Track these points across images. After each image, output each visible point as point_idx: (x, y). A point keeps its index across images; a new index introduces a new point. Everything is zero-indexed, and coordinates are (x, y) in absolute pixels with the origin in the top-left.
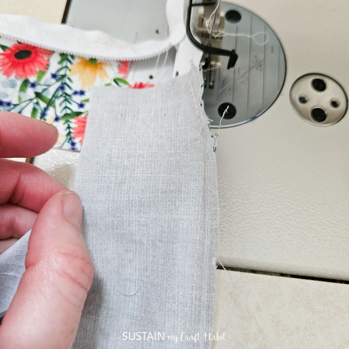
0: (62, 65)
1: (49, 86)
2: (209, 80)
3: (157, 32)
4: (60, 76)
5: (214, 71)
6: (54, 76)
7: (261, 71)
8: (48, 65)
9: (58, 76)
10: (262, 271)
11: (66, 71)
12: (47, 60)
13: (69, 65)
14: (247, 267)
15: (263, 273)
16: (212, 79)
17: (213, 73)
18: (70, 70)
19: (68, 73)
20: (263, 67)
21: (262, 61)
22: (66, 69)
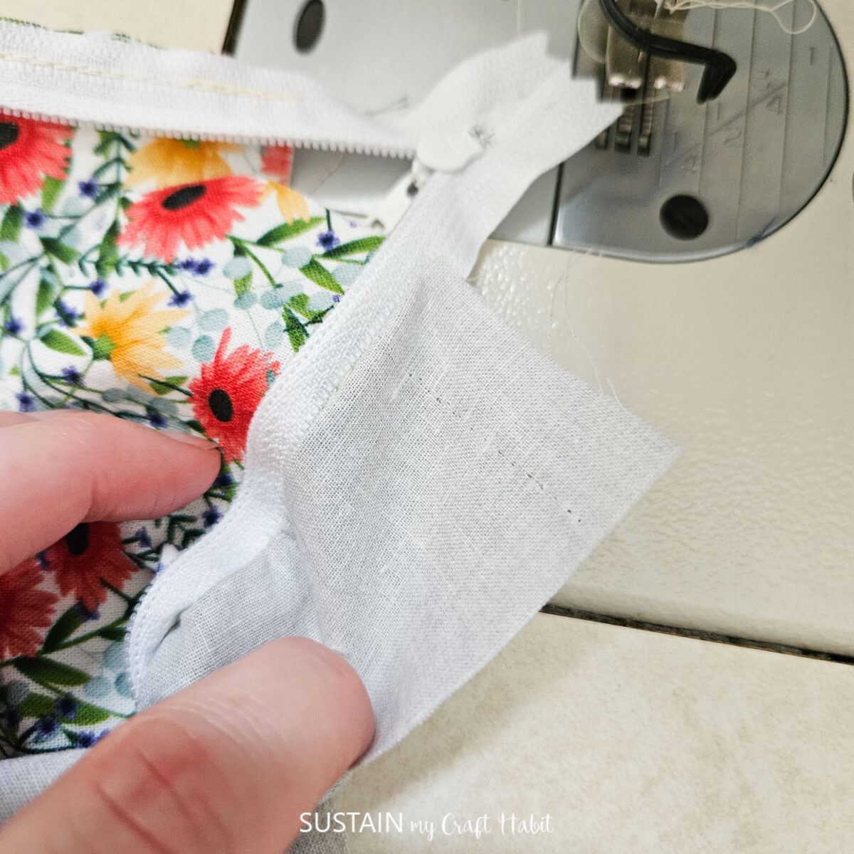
0: (107, 157)
1: (76, 217)
2: (638, 130)
4: (104, 189)
5: (652, 106)
6: (87, 189)
7: (780, 112)
8: (68, 160)
9: (99, 188)
10: (754, 641)
11: (118, 172)
12: (62, 146)
13: (124, 153)
14: (719, 629)
15: (759, 647)
16: (648, 127)
17: (651, 112)
18: (129, 169)
19: (124, 176)
20: (784, 103)
21: (783, 85)
22: (118, 167)
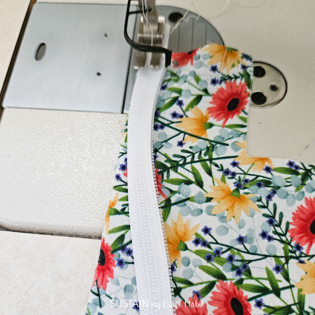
3: (106, 35)
